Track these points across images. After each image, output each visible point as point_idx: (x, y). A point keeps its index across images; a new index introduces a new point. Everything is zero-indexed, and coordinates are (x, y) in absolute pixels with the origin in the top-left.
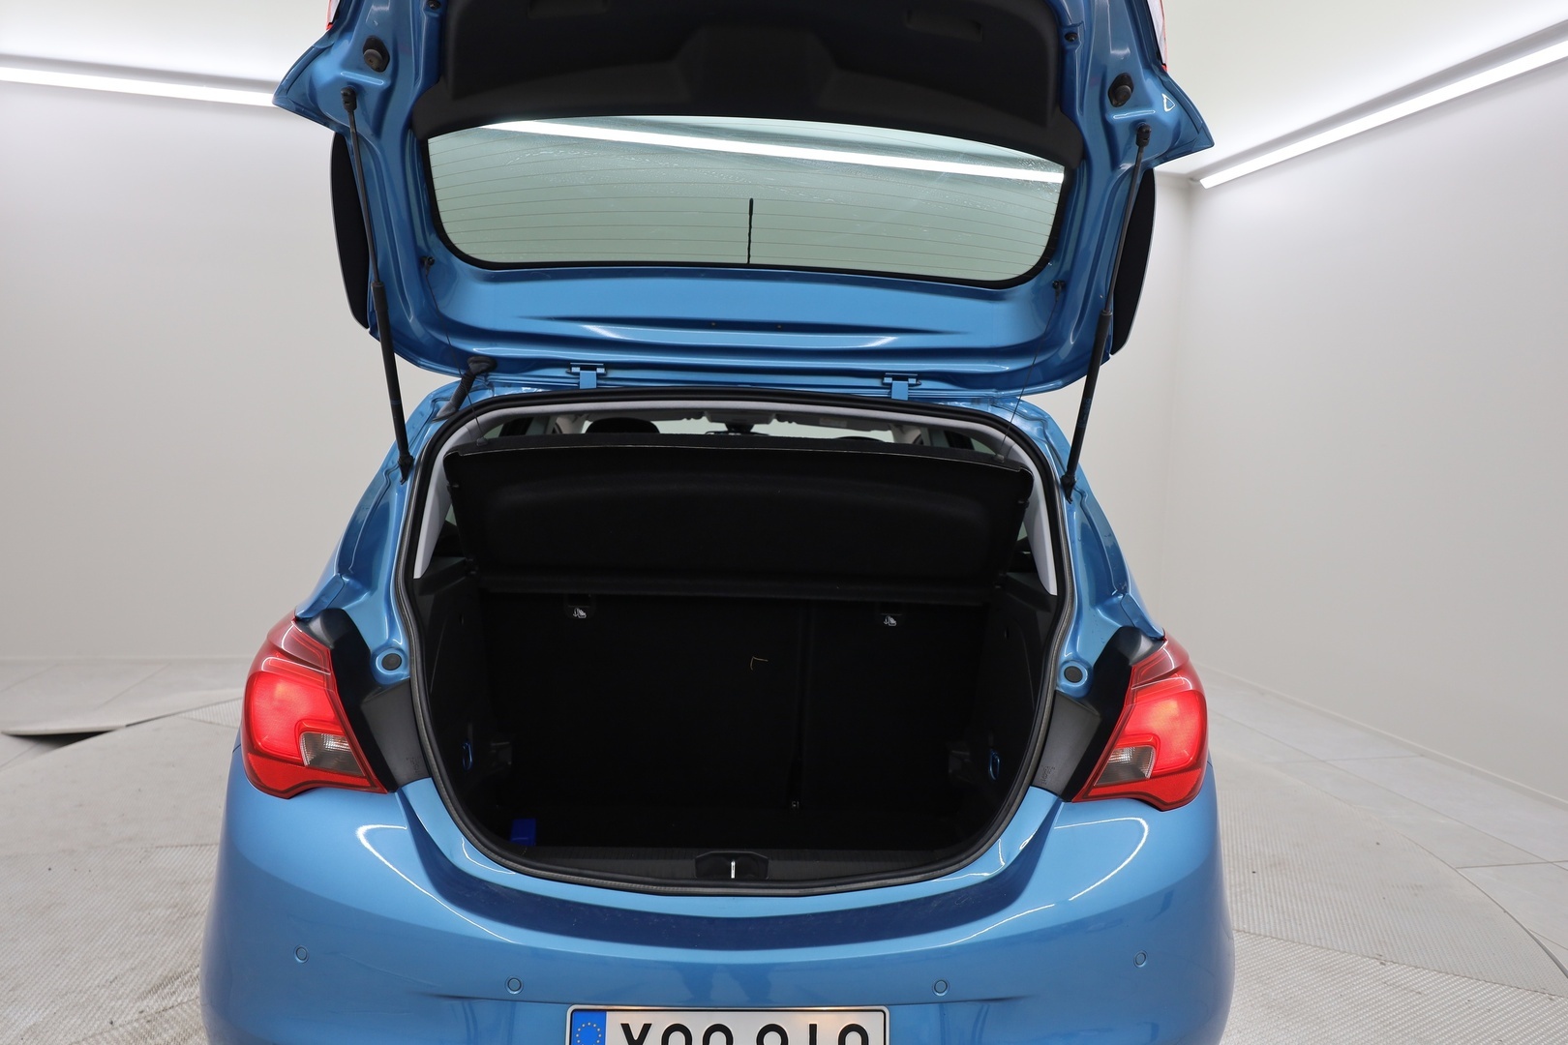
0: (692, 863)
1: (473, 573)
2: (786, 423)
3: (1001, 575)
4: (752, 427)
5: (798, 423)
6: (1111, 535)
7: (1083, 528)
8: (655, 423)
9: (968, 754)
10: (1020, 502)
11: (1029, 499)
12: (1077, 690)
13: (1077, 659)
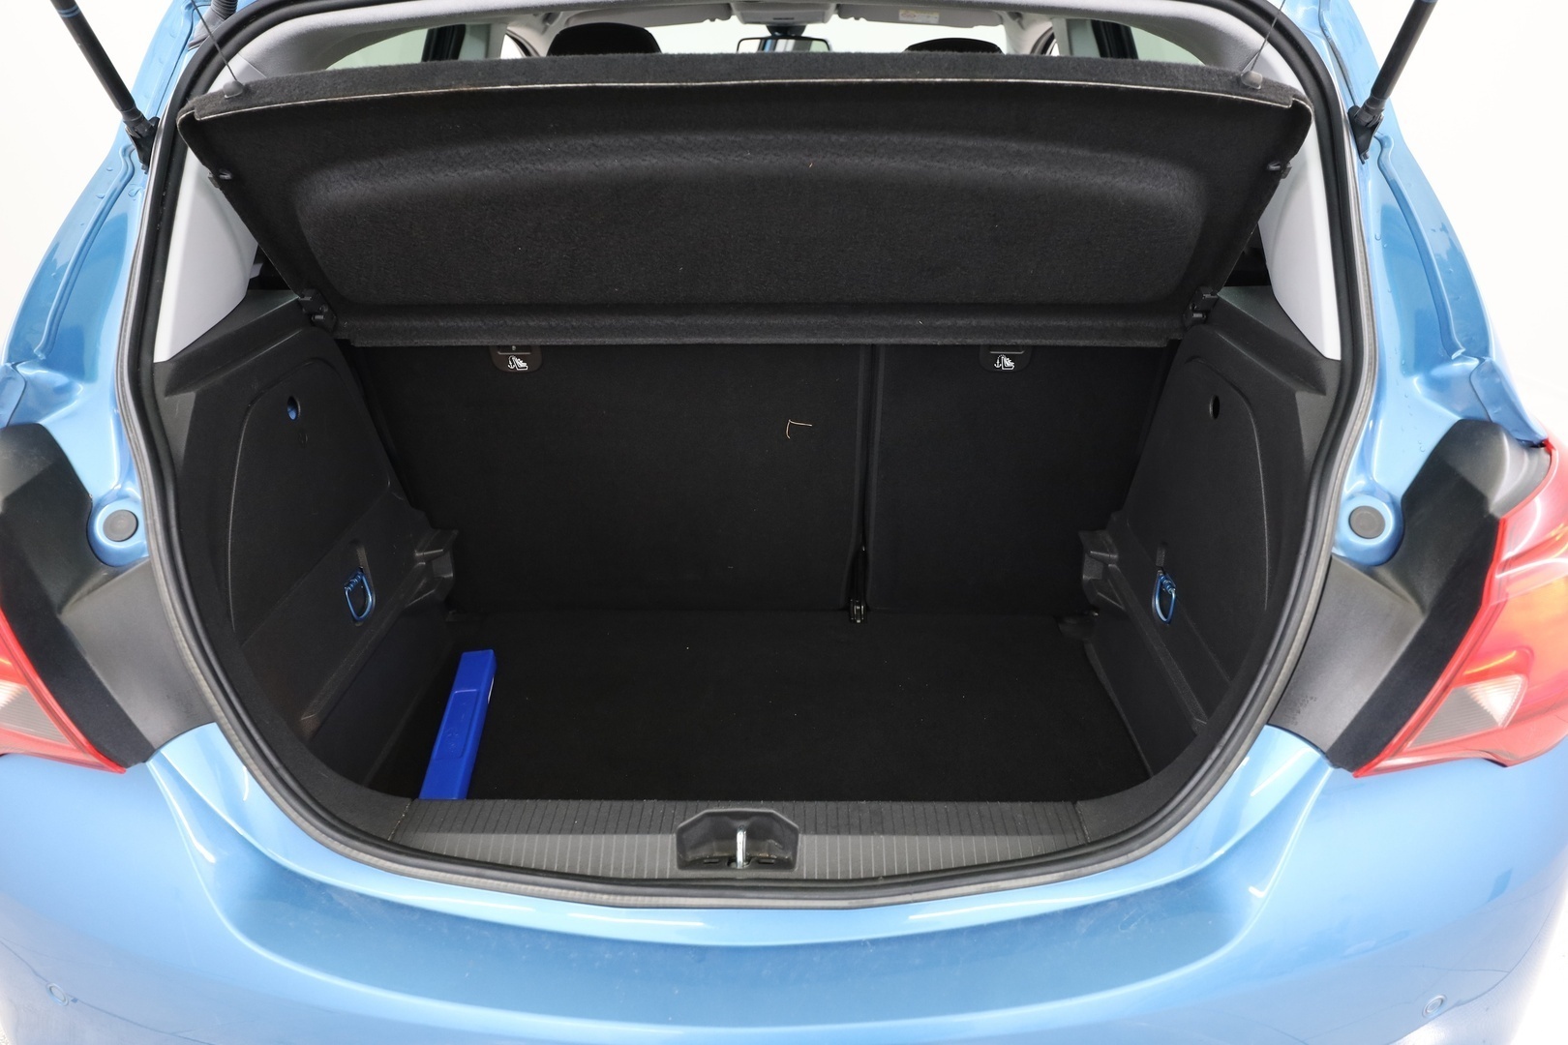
0: (670, 840)
1: (319, 317)
2: (852, 20)
3: (1207, 296)
4: (803, 29)
5: (869, 19)
6: (1446, 228)
7: (1386, 216)
8: (650, 30)
9: (1115, 556)
10: (1273, 167)
11: (1294, 162)
12: (1370, 550)
13: (1372, 491)
